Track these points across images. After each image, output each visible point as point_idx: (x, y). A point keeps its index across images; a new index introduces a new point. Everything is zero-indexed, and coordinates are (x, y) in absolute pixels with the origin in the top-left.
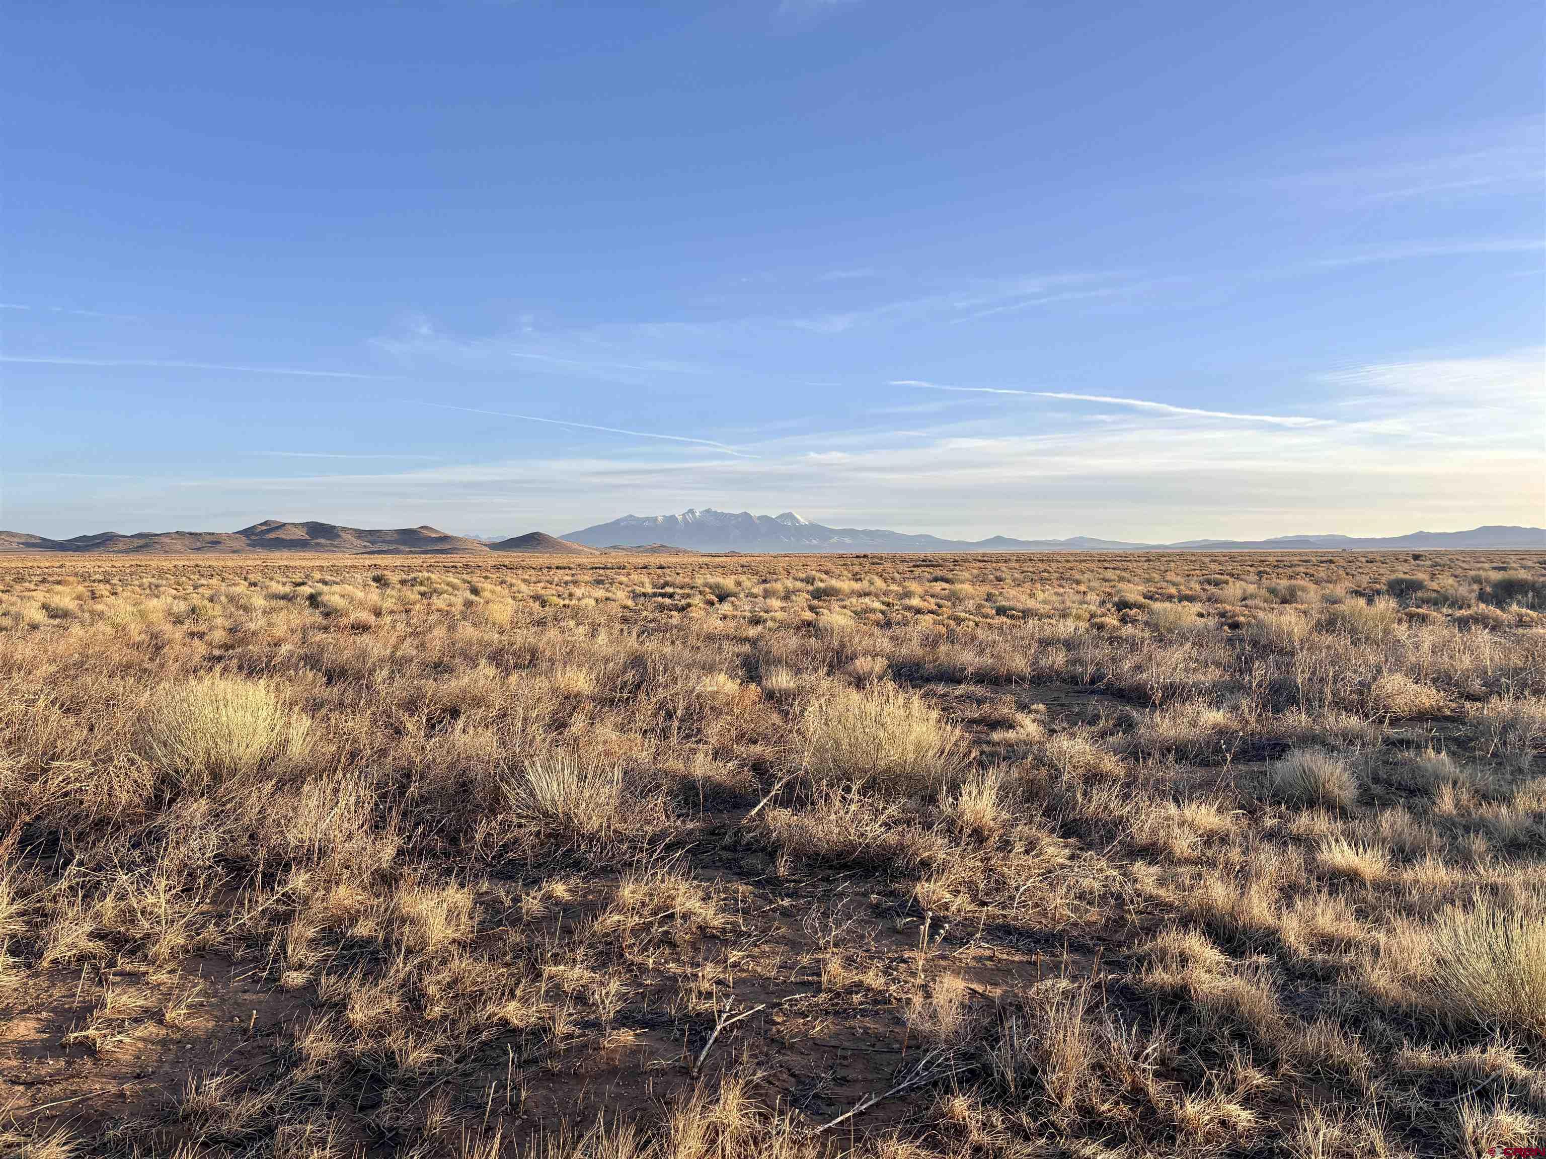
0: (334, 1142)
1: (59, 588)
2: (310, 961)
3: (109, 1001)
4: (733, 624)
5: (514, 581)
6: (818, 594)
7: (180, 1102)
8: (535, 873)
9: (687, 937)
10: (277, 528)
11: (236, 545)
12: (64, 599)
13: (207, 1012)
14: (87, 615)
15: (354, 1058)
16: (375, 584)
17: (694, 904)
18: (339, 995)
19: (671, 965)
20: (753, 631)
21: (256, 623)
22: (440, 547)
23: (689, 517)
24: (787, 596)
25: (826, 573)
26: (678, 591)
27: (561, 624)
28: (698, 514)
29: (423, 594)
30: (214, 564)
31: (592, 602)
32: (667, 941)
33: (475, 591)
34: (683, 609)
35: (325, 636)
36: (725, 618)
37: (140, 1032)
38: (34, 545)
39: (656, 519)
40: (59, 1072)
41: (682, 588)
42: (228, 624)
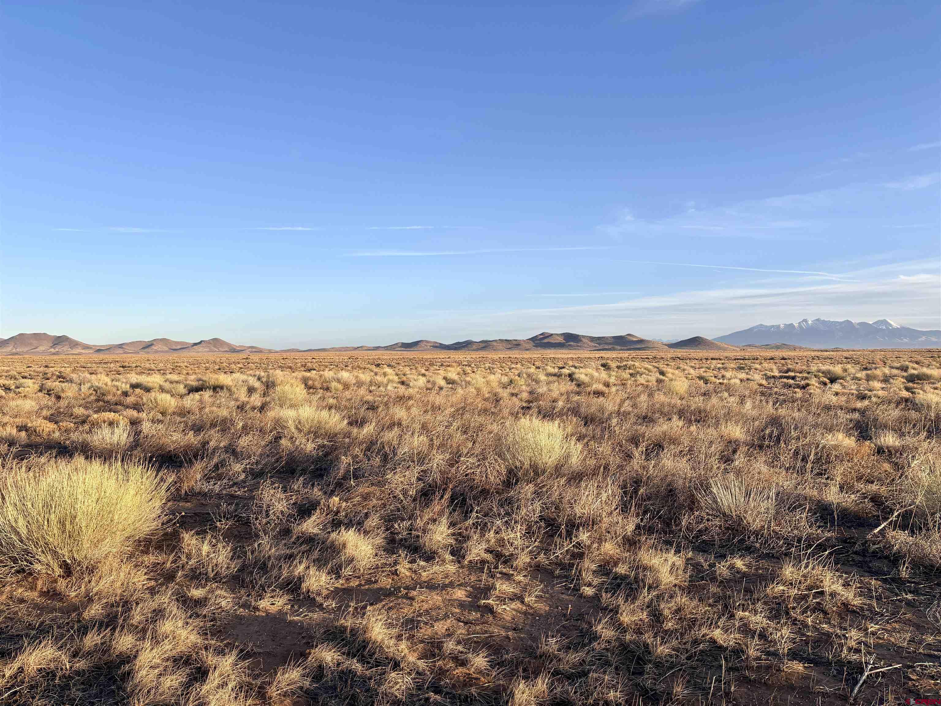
0: (621, 690)
1: (449, 368)
2: (595, 583)
3: (498, 587)
4: (844, 398)
5: (686, 367)
6: (911, 379)
7: (538, 647)
8: (722, 551)
9: (835, 609)
10: (548, 337)
11: (528, 346)
12: (453, 374)
13: (545, 601)
14: (463, 383)
15: (625, 643)
16: (603, 368)
17: (838, 587)
18: (613, 605)
19: (824, 626)
20: (860, 404)
21: (543, 389)
22: (639, 346)
23: (804, 325)
24: (886, 380)
25: (917, 363)
26: (798, 374)
27: (719, 395)
28: (810, 322)
29: (631, 375)
30: (518, 356)
31: (738, 381)
32: (818, 608)
33: (662, 373)
34: (804, 387)
35: (579, 397)
36: (837, 394)
37: (513, 605)
38: (436, 347)
39: (778, 327)
40: (477, 619)
41: (800, 373)
42: (528, 389)
